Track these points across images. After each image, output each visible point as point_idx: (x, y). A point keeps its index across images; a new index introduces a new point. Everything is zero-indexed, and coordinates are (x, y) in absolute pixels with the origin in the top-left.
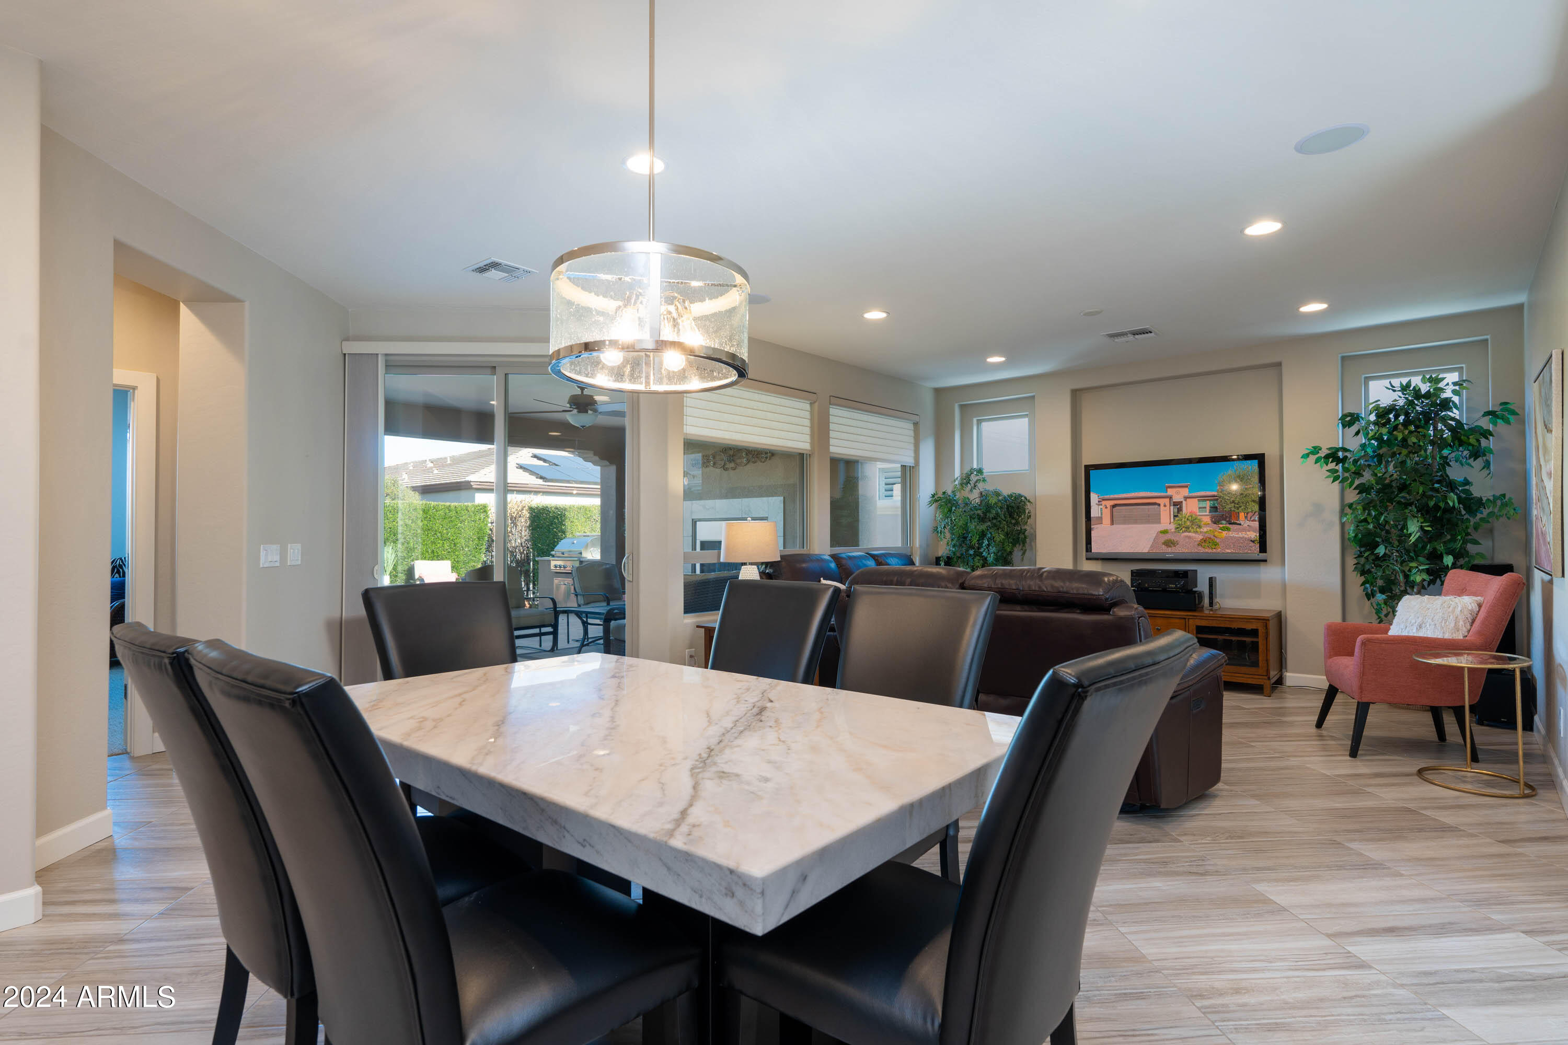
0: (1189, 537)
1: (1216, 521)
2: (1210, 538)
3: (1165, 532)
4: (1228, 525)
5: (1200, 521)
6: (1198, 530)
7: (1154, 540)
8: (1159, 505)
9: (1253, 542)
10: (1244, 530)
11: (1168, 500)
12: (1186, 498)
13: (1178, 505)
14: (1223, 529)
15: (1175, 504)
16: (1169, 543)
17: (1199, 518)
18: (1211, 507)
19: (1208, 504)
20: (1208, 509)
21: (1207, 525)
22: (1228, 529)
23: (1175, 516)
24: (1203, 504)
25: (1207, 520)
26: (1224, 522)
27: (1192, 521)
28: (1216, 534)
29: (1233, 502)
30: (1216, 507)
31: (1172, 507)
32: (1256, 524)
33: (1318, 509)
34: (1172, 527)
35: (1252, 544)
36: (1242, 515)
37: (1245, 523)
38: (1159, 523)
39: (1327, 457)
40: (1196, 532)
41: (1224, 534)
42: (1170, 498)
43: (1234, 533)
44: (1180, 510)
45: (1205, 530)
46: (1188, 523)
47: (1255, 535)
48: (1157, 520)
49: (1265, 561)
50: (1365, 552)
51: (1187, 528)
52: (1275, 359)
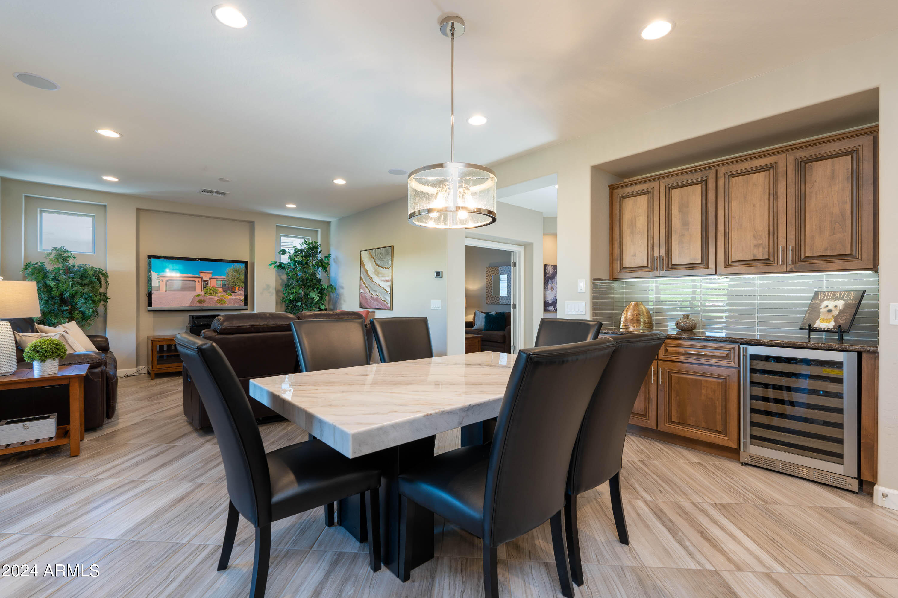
0: (212, 299)
1: (225, 291)
2: (222, 299)
3: (198, 296)
4: (231, 293)
5: (217, 290)
6: (216, 295)
7: (192, 300)
8: (195, 281)
9: (242, 300)
10: (238, 295)
11: (201, 279)
12: (210, 279)
13: (206, 282)
14: (228, 295)
15: (205, 281)
16: (200, 302)
17: (217, 289)
18: (223, 284)
19: (221, 282)
20: (221, 284)
21: (221, 292)
22: (231, 295)
23: (204, 288)
24: (219, 282)
25: (221, 290)
26: (229, 291)
27: (213, 291)
28: (225, 297)
29: (233, 282)
30: (225, 284)
31: (203, 283)
32: (243, 293)
33: (268, 286)
34: (203, 293)
35: (241, 302)
36: (237, 288)
37: (239, 292)
38: (196, 291)
39: (278, 266)
40: (215, 296)
41: (229, 297)
42: (202, 278)
43: (233, 297)
44: (207, 285)
45: (220, 295)
46: (211, 291)
47: (242, 298)
48: (195, 290)
49: (247, 309)
50: (290, 305)
51: (211, 294)
52: (252, 220)
